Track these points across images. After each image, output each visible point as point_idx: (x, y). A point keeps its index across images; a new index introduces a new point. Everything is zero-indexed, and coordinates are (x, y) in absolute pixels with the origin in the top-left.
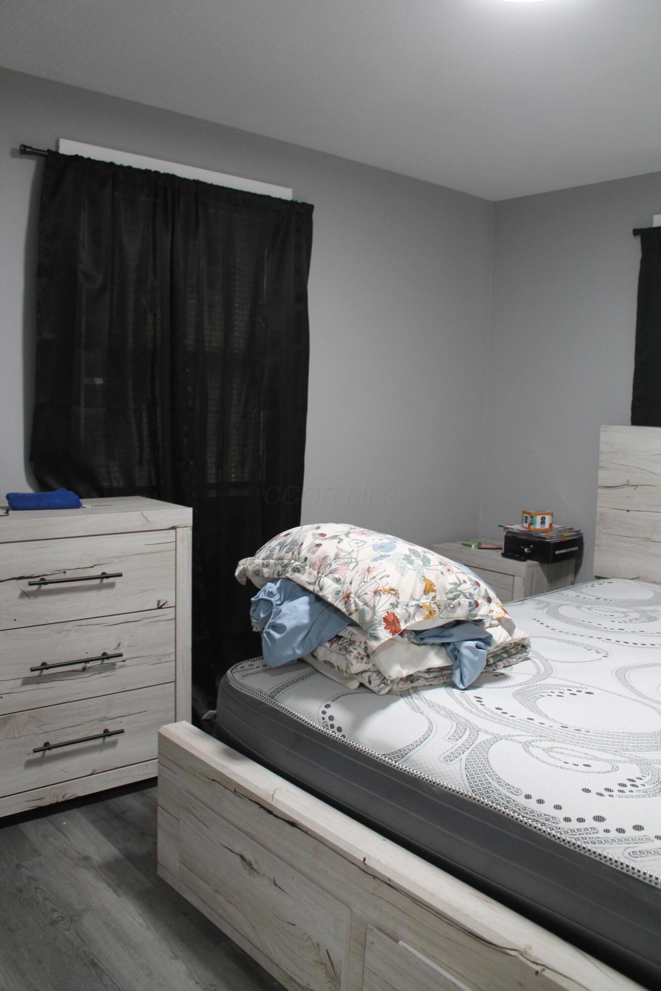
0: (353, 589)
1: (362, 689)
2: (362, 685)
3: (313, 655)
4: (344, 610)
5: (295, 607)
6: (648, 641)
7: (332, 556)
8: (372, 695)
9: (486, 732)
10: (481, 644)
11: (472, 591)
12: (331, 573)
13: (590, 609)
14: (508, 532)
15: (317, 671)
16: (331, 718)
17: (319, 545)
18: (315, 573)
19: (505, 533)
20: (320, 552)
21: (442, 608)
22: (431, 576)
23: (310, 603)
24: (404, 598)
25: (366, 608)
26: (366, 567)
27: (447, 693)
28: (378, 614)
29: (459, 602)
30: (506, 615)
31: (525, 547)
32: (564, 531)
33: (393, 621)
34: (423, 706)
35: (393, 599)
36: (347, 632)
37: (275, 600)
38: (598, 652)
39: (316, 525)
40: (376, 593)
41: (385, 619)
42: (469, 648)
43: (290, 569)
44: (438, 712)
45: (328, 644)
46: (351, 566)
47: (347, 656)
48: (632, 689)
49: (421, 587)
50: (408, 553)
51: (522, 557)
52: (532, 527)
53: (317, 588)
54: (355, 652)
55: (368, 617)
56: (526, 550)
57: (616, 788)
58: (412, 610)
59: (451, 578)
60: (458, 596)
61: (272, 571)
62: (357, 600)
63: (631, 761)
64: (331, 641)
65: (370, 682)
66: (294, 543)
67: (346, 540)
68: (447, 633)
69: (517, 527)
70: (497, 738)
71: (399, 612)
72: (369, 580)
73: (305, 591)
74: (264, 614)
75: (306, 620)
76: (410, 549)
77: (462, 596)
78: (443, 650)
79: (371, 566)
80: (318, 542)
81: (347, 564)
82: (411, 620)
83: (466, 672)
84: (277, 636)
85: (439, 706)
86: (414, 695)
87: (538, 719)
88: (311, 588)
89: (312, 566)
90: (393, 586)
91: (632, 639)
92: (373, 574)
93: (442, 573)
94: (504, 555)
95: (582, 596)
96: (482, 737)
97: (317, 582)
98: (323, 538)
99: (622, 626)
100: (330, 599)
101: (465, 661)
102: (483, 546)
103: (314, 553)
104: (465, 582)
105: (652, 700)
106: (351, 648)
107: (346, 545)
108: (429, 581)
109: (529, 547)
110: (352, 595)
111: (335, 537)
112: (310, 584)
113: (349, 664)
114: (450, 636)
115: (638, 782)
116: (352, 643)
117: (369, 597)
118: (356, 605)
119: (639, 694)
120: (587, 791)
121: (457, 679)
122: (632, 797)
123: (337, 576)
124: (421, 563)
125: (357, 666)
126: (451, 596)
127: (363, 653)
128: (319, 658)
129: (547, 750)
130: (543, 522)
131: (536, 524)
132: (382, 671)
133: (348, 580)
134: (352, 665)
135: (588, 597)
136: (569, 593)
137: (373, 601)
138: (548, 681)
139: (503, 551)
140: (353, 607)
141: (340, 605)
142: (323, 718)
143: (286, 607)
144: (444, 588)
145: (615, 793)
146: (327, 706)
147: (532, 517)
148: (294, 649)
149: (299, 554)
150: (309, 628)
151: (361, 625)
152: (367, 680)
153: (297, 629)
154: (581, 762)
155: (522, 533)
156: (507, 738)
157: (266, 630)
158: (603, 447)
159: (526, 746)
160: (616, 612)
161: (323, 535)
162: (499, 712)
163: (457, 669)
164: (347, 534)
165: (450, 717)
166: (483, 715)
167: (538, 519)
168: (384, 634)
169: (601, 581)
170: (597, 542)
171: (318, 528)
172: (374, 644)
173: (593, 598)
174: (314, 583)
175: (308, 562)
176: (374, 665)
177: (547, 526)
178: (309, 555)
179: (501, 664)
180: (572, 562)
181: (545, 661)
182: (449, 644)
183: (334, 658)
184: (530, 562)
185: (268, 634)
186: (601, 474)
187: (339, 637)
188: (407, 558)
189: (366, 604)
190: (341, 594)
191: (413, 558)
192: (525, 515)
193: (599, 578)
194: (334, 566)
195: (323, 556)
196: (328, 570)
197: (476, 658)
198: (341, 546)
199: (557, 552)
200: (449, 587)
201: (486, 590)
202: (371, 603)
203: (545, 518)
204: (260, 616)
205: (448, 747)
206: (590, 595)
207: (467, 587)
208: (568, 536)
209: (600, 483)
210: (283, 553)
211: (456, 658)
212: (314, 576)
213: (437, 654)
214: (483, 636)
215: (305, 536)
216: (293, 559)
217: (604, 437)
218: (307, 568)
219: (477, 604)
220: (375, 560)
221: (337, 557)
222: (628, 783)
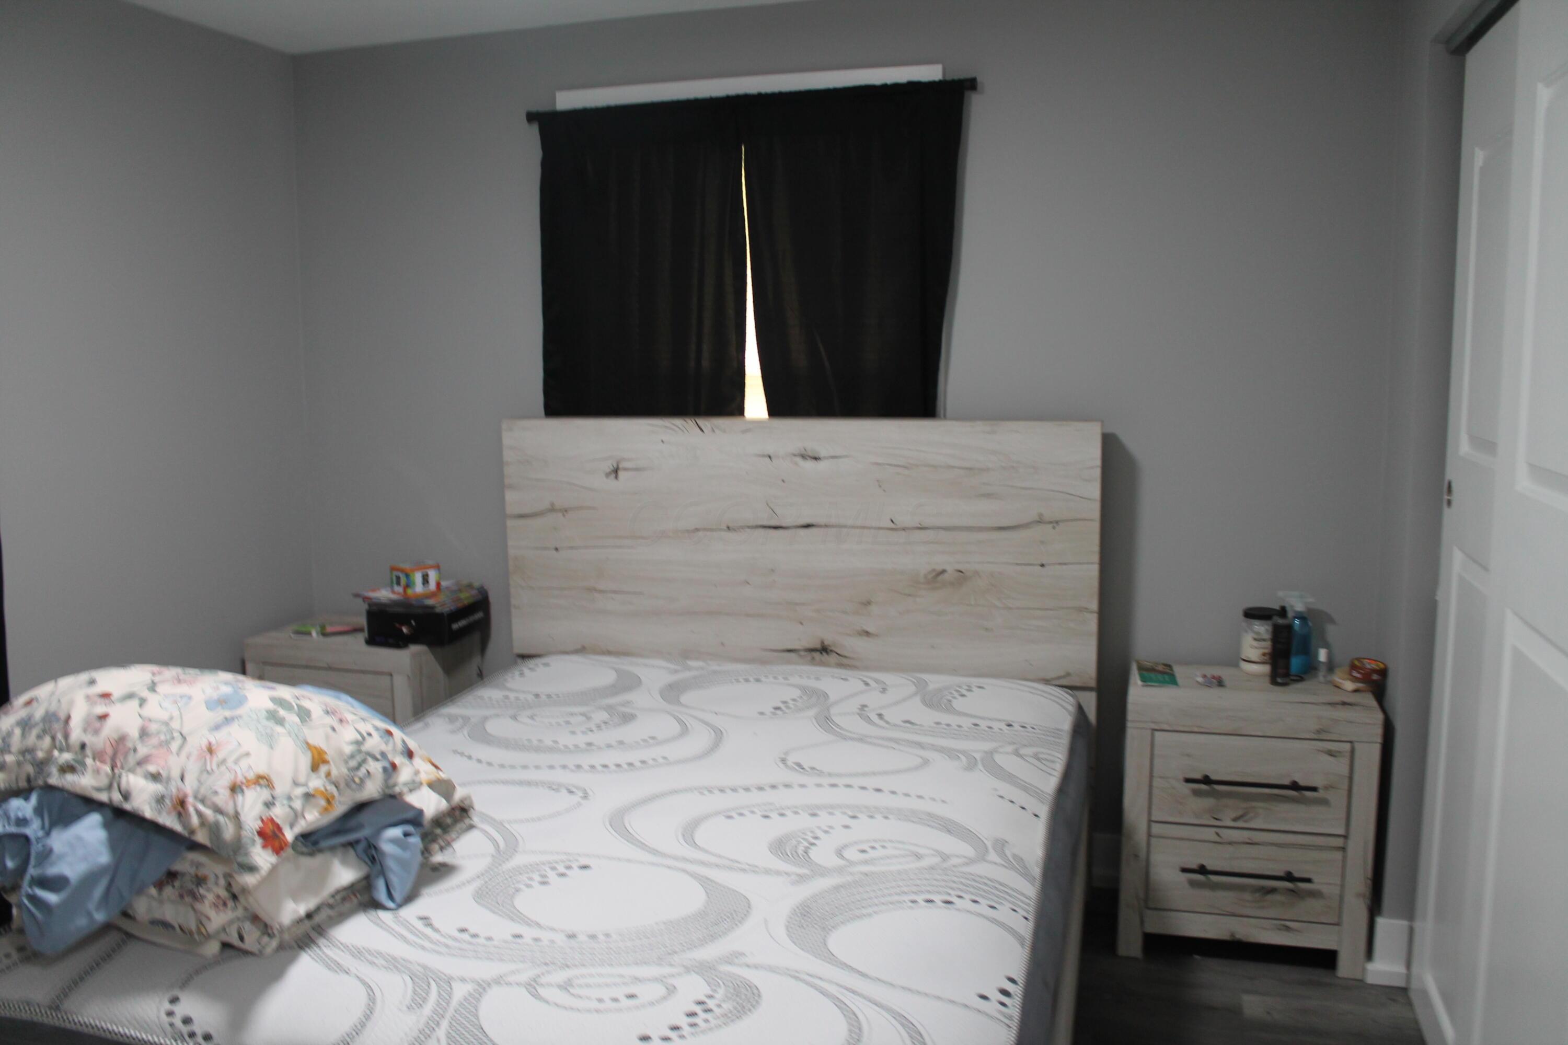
0: (189, 787)
1: (230, 952)
2: (226, 946)
3: (126, 914)
4: (178, 827)
5: (80, 839)
6: (634, 756)
7: (134, 733)
8: (249, 960)
9: (463, 980)
10: (410, 828)
11: (383, 747)
12: (140, 763)
13: (532, 717)
14: (370, 605)
15: (129, 936)
16: (187, 1021)
17: (103, 717)
18: (107, 768)
19: (365, 607)
20: (109, 729)
21: (342, 785)
22: (317, 739)
23: (106, 825)
24: (281, 787)
25: (221, 818)
26: (204, 743)
27: (372, 921)
28: (246, 827)
29: (368, 772)
30: (441, 773)
31: (402, 624)
32: (460, 590)
33: (274, 832)
34: (345, 959)
35: (265, 794)
36: (186, 863)
37: (33, 830)
38: (571, 792)
39: (84, 677)
40: (235, 789)
41: (261, 833)
42: (394, 841)
43: (54, 770)
44: (372, 963)
45: (153, 891)
46: (174, 746)
47: (198, 906)
48: (643, 846)
49: (305, 761)
50: (271, 706)
51: (399, 642)
52: (409, 591)
53: (117, 797)
54: (210, 897)
55: (228, 832)
56: (405, 630)
57: (683, 1021)
58: (298, 804)
59: (348, 735)
60: (364, 761)
61: (14, 777)
62: (201, 807)
63: (688, 970)
64: (160, 885)
65: (241, 938)
66: (49, 718)
67: (152, 699)
68: (353, 823)
69: (384, 595)
70: (482, 987)
71: (279, 813)
72: (214, 767)
73: (89, 804)
74: (13, 858)
75: (104, 858)
76: (273, 700)
77: (370, 760)
78: (351, 852)
79: (213, 740)
80: (100, 709)
81: (166, 744)
82: (299, 819)
83: (395, 880)
84: (51, 898)
85: (369, 951)
86: (322, 942)
87: (528, 933)
88: (103, 797)
89: (98, 756)
90: (262, 769)
91: (611, 758)
92: (221, 755)
93: (334, 729)
94: (371, 642)
95: (512, 695)
96: (460, 991)
97: (115, 785)
98: (107, 701)
99: (590, 737)
100: (148, 813)
101: (390, 864)
102: (329, 629)
103: (96, 732)
104: (370, 734)
105: (675, 858)
106: (202, 891)
107: (157, 708)
108: (315, 748)
109: (408, 624)
110: (190, 800)
111: (130, 696)
112: (99, 790)
113: (204, 921)
114: (360, 827)
115: (711, 1004)
116: (200, 881)
117: (223, 798)
118: (200, 814)
119: (654, 852)
120: (645, 1038)
121: (382, 896)
122: (711, 1029)
123: (152, 768)
124: (297, 719)
125: (217, 919)
126: (353, 763)
127: (223, 893)
128: (138, 917)
129: (566, 986)
130: (425, 580)
131: (414, 583)
132: (262, 915)
133: (176, 774)
134: (209, 919)
135: (522, 696)
136: (488, 693)
137: (231, 804)
138: (519, 860)
139: (366, 634)
140: (195, 820)
141: (169, 821)
142: (172, 1025)
143: (59, 840)
144: (340, 753)
145: (686, 1030)
146: (174, 1000)
147: (407, 576)
148: (89, 915)
149: (66, 736)
150: (113, 870)
151: (215, 849)
152: (236, 935)
153: (90, 879)
154: (620, 992)
155: (395, 603)
156: (498, 981)
157: (26, 887)
158: (508, 455)
159: (532, 987)
160: (572, 714)
161: (106, 696)
162: (465, 936)
163: (377, 876)
164: (152, 687)
165: (396, 967)
166: (443, 950)
167: (418, 577)
168: (263, 858)
169: (531, 663)
170: (513, 602)
171: (92, 682)
172: (249, 880)
173: (530, 697)
174: (109, 787)
175: (88, 751)
176: (246, 909)
177: (432, 586)
178: (88, 739)
179: (436, 847)
180: (476, 637)
181: (499, 825)
182: (357, 842)
183: (170, 912)
184: (414, 648)
185: (33, 899)
186: (510, 496)
187: (172, 876)
188: (272, 716)
189: (218, 810)
190: (168, 801)
191: (282, 712)
192: (395, 573)
193: (524, 657)
194: (143, 751)
195: (116, 736)
196: (132, 760)
197: (406, 855)
198: (148, 711)
199: (455, 626)
200: (348, 749)
201: (404, 741)
202: (230, 809)
203: (427, 575)
204: (5, 865)
205: (411, 1023)
206: (524, 692)
207: (375, 743)
208: (466, 597)
209: (510, 509)
210: (32, 739)
211: (373, 860)
212: (107, 775)
213: (344, 862)
214: (410, 815)
215: (71, 703)
216: (56, 747)
217: (508, 439)
218: (89, 761)
219: (394, 766)
220: (217, 727)
221: (144, 733)
222: (698, 1009)
